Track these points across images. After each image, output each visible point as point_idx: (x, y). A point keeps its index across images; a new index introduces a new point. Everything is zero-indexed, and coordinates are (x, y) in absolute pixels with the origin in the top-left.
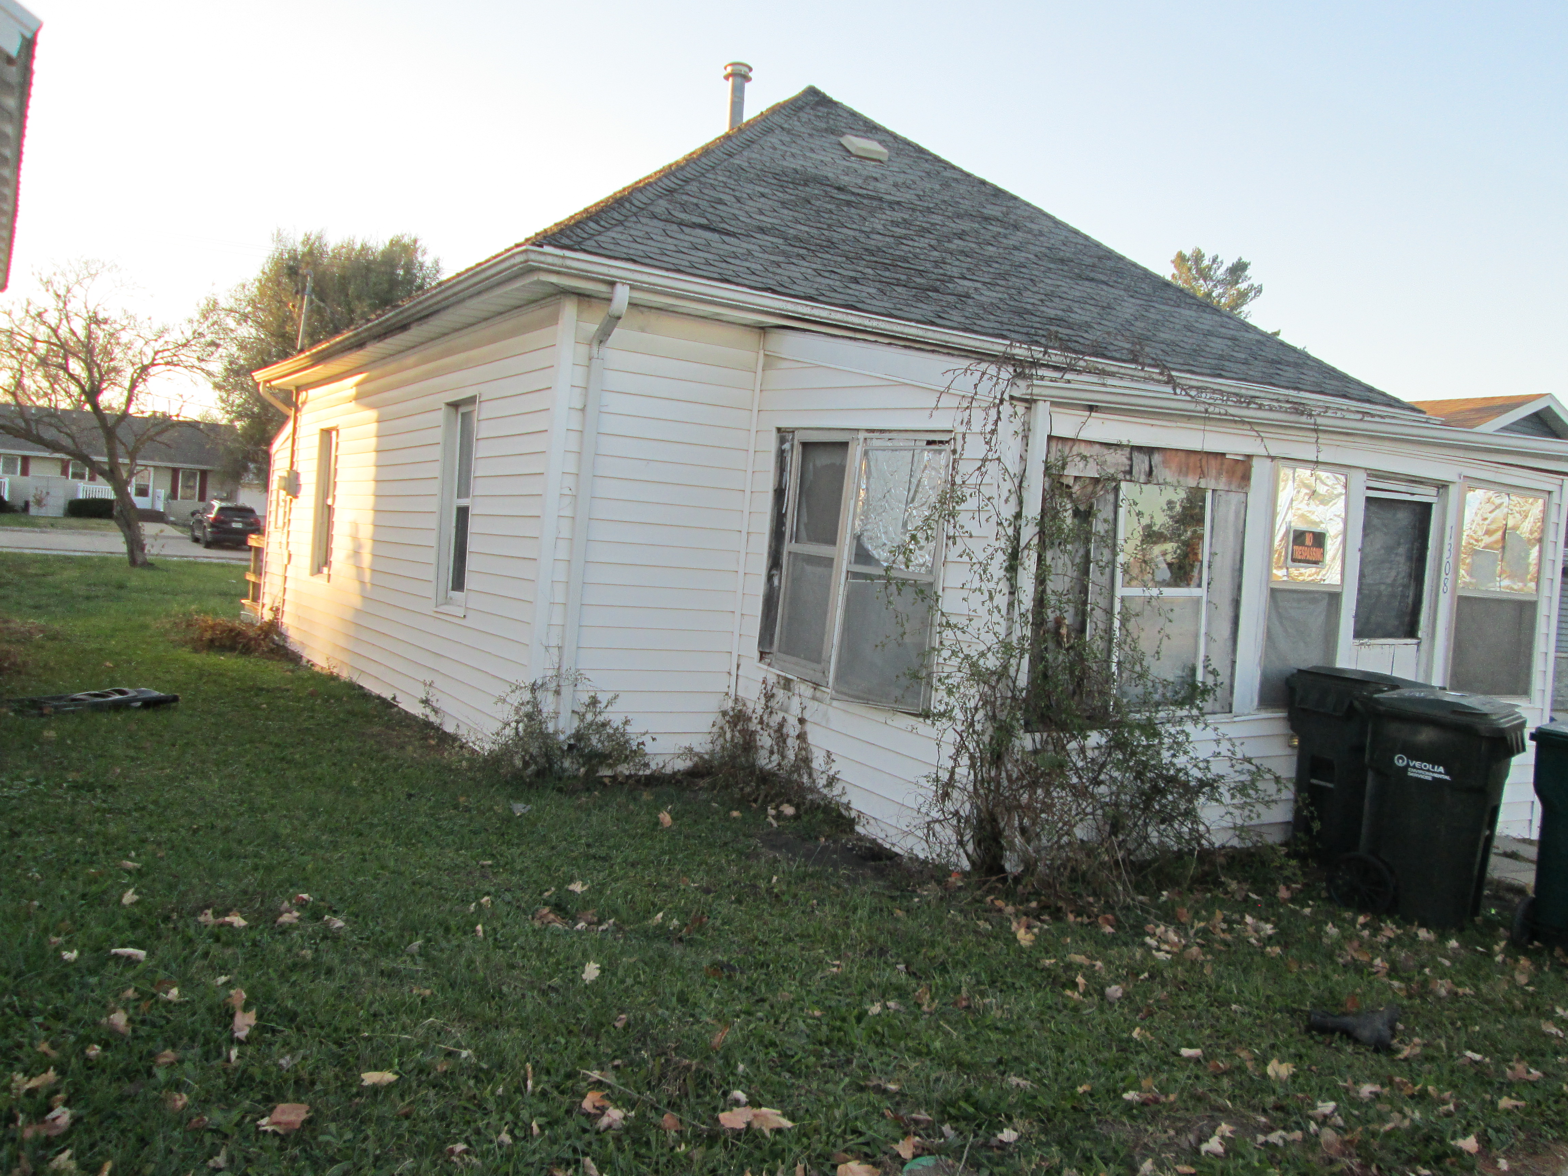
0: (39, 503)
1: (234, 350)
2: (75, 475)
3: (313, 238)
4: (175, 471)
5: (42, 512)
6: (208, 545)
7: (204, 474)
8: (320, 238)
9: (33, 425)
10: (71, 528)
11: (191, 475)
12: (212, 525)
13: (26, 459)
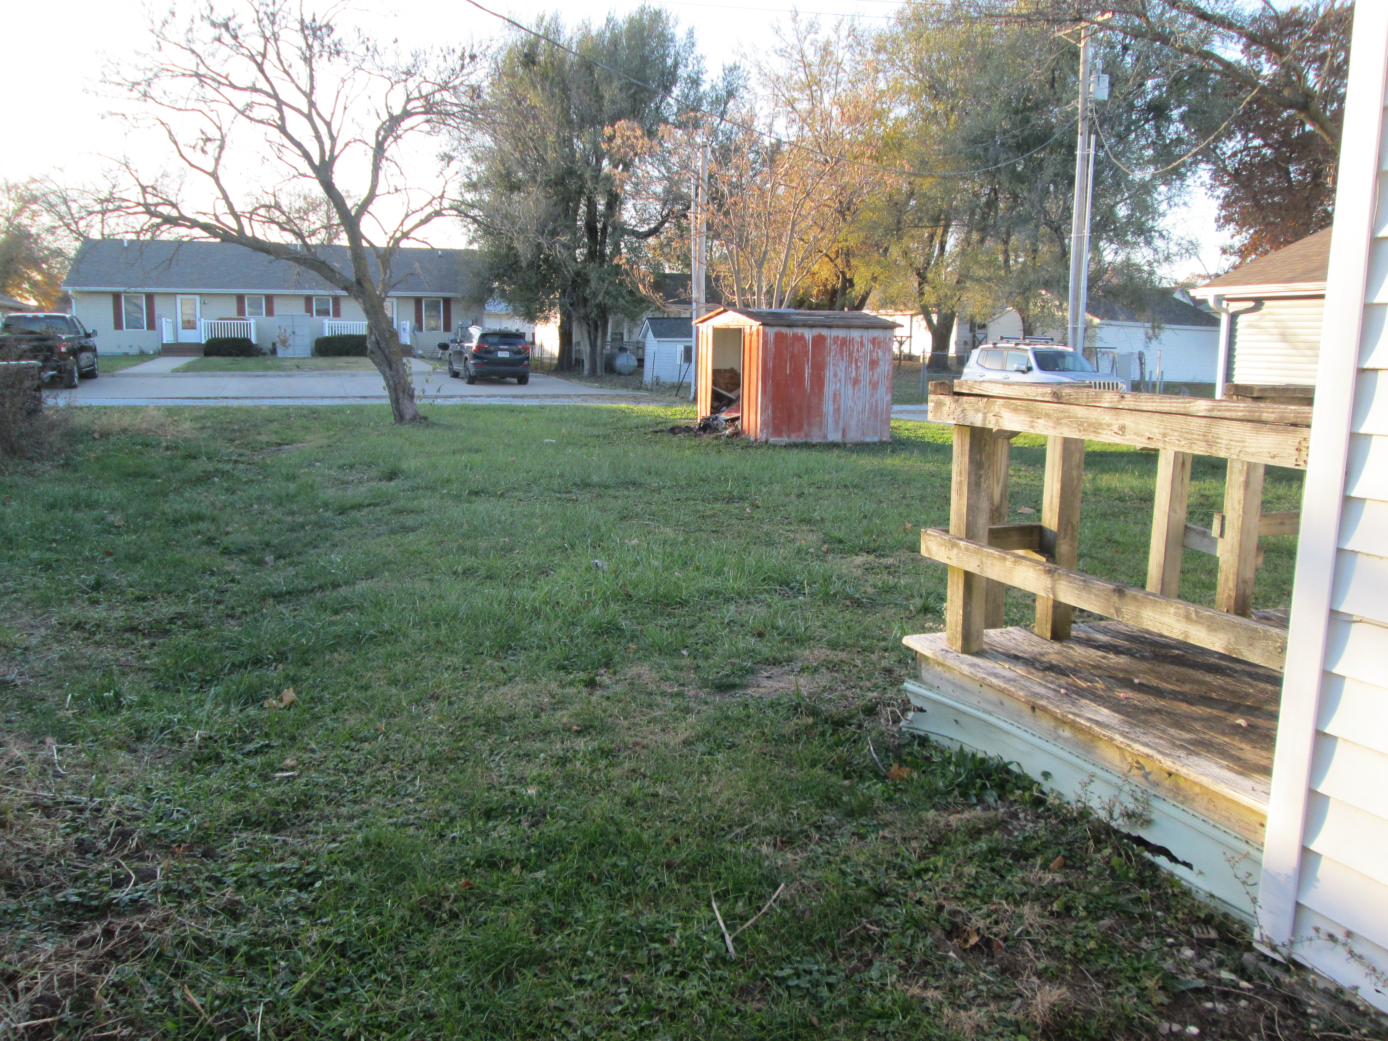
0: (284, 342)
1: (468, 162)
2: (320, 313)
3: (547, 19)
4: (418, 301)
5: (290, 353)
6: (472, 380)
7: (447, 301)
8: (555, 19)
9: (245, 221)
10: (318, 369)
11: (433, 305)
12: (475, 356)
13: (269, 298)
